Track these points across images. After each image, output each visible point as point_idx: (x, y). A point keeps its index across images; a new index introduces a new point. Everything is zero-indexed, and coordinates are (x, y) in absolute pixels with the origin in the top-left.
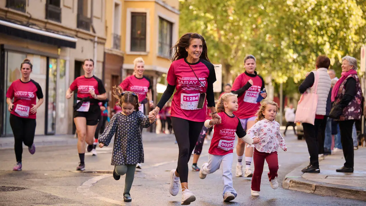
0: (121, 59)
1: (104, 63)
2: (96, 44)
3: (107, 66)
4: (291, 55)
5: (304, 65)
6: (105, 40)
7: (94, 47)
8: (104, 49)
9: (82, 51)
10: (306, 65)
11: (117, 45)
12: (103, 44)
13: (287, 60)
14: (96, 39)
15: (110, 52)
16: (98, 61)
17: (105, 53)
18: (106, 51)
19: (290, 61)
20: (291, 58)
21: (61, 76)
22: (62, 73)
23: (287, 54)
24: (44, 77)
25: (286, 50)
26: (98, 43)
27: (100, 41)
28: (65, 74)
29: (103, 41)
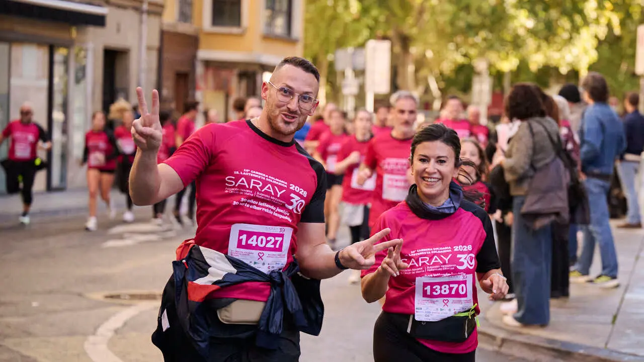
0: (193, 41)
1: (160, 51)
2: (145, 16)
3: (166, 55)
4: (523, 21)
5: (547, 39)
6: (162, 6)
7: (141, 22)
8: (161, 24)
9: (118, 30)
10: (551, 37)
11: (185, 16)
12: (159, 14)
13: (515, 30)
14: (145, 7)
15: (172, 29)
16: (149, 48)
17: (163, 34)
18: (165, 28)
19: (521, 32)
20: (522, 26)
21: (78, 81)
22: (80, 74)
23: (513, 17)
24: (45, 83)
25: (512, 11)
26: (149, 13)
27: (154, 8)
28: (84, 76)
29: (158, 9)
